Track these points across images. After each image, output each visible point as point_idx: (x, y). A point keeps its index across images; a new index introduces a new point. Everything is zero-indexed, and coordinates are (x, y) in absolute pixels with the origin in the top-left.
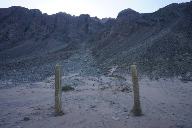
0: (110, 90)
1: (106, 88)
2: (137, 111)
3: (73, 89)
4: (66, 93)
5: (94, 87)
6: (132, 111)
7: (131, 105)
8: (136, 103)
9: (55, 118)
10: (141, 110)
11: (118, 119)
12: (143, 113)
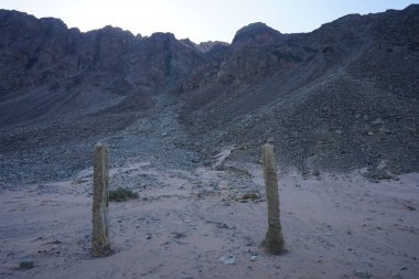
0: (217, 199)
1: (208, 193)
2: (274, 245)
3: (135, 196)
4: (120, 204)
5: (181, 192)
6: (264, 243)
7: (261, 231)
8: (270, 226)
9: (95, 261)
10: (282, 242)
11: (232, 261)
12: (286, 247)
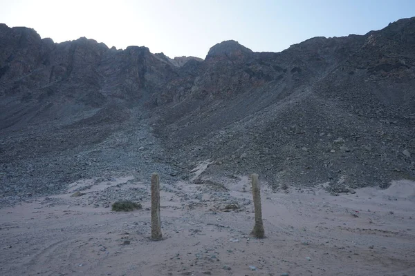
0: (205, 209)
1: (197, 205)
2: (259, 233)
3: (139, 207)
4: (129, 213)
5: (172, 204)
6: (252, 233)
9: (155, 243)
10: (263, 232)
11: (237, 240)
